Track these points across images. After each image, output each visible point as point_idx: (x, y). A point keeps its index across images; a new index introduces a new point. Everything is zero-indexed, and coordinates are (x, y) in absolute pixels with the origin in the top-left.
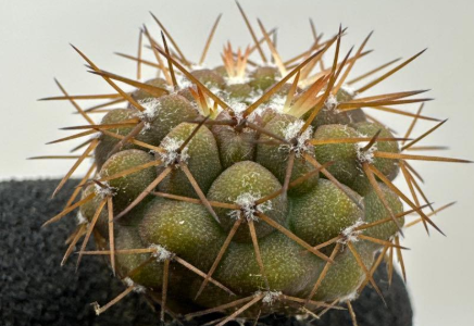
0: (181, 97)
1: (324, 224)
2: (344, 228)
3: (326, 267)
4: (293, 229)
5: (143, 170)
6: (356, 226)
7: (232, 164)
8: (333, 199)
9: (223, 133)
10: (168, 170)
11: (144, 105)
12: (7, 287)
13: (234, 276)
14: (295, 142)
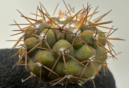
0: (46, 23)
1: (84, 56)
2: (89, 57)
3: (85, 69)
4: (76, 58)
5: (35, 42)
6: (93, 57)
7: (59, 40)
8: (87, 49)
9: (57, 32)
10: (41, 42)
11: (36, 25)
12: (2, 73)
13: (59, 71)
14: (76, 34)
